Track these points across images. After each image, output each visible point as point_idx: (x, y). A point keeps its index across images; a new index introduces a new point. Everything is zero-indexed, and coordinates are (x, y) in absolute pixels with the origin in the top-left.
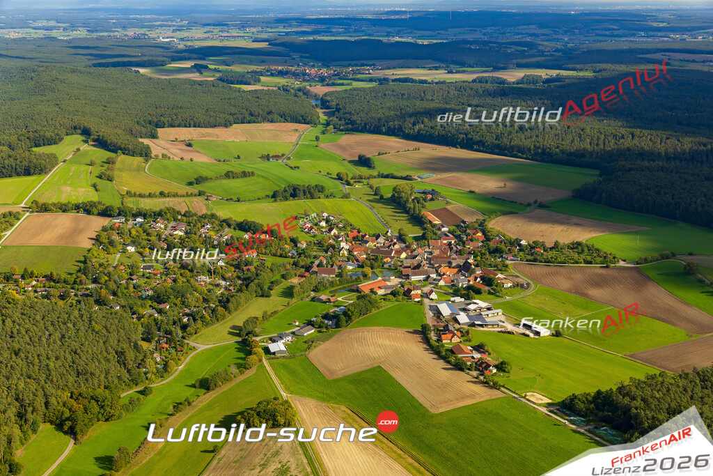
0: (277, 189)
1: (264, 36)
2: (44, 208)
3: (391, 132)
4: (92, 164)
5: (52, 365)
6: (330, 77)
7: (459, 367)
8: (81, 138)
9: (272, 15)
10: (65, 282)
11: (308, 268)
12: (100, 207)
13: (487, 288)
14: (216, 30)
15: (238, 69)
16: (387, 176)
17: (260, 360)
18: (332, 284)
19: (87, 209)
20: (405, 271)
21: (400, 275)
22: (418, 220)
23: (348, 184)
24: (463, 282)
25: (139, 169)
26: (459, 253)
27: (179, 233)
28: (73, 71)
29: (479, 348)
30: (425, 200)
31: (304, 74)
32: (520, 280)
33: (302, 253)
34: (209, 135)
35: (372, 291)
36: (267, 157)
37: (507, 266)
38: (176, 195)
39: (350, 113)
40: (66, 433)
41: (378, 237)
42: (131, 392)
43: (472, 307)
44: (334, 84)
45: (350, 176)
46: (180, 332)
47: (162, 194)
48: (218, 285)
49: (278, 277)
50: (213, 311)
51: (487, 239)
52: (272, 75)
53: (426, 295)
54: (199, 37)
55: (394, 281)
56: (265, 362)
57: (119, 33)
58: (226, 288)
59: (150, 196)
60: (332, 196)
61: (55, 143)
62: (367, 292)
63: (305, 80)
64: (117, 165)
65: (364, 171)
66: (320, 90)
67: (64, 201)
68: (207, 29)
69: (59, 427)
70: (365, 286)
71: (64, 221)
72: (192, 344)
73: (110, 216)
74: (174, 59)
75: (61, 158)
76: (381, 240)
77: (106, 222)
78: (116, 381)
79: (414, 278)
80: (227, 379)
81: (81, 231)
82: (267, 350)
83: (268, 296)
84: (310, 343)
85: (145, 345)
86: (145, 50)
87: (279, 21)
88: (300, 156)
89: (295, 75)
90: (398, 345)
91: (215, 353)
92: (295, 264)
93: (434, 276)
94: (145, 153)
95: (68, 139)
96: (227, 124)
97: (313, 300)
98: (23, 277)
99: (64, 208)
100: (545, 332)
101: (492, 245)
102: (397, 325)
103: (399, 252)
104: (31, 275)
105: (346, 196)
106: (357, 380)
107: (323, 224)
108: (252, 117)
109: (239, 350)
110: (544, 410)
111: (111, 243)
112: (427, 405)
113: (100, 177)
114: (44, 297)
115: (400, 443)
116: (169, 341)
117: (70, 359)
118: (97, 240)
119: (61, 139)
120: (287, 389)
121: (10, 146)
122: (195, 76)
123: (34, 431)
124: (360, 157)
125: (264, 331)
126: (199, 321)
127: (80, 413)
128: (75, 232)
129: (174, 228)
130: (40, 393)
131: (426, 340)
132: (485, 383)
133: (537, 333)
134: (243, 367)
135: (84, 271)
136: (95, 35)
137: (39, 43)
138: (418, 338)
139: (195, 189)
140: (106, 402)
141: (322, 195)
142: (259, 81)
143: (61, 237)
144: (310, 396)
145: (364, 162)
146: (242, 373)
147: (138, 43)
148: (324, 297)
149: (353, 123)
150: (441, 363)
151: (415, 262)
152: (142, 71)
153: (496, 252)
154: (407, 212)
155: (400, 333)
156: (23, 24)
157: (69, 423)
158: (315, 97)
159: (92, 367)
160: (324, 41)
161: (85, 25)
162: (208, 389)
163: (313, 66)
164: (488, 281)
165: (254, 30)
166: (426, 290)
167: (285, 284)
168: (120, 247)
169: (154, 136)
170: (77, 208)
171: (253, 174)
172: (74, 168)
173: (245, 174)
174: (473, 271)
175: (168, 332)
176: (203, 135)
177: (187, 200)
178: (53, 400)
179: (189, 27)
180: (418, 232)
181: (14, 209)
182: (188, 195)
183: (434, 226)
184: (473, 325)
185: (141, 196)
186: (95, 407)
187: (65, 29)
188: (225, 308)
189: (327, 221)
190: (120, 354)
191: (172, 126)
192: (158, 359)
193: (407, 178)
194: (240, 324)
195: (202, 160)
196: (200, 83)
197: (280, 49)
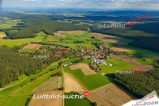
0: (75, 41)
1: (84, 15)
2: (33, 43)
3: (100, 33)
4: (43, 36)
5: (26, 65)
6: (93, 23)
7: (93, 69)
8: (43, 32)
9: (87, 11)
10: (33, 54)
11: (75, 54)
12: (42, 43)
13: (104, 58)
14: (75, 14)
15: (77, 21)
16: (96, 40)
17: (61, 67)
18: (78, 57)
19: (40, 43)
20: (91, 55)
21: (91, 56)
22: (98, 47)
23: (88, 41)
24: (101, 57)
25: (52, 38)
26: (103, 53)
27: (54, 48)
28: (45, 21)
29: (98, 67)
30: (101, 44)
31: (89, 22)
32: (111, 57)
33: (75, 52)
34: (66, 32)
35: (85, 58)
36: (76, 36)
37: (110, 55)
38: (57, 42)
39: (94, 29)
40: (27, 75)
41: (89, 50)
42: (39, 71)
43: (100, 61)
44: (94, 24)
45: (89, 40)
46: (50, 63)
47: (54, 42)
48: (58, 56)
49: (70, 55)
50: (56, 60)
51: (109, 50)
52: (83, 22)
53: (94, 59)
54: (72, 15)
55: (89, 57)
56: (62, 68)
57: (57, 14)
58: (60, 57)
59: (52, 42)
60: (85, 43)
61: (38, 33)
62: (84, 58)
63: (89, 23)
64: (48, 37)
65: (93, 39)
66: (90, 25)
67: (36, 42)
68: (74, 13)
69: (26, 74)
70: (83, 57)
71: (35, 45)
72: (51, 64)
73: (43, 45)
74: (65, 19)
75: (38, 35)
76: (90, 50)
77: (42, 45)
78: (37, 69)
79: (93, 56)
80: (55, 69)
81: (38, 47)
82: (63, 66)
83: (67, 58)
84: (71, 65)
85: (43, 64)
86: (61, 17)
87: (88, 12)
88: (82, 36)
89: (87, 22)
90: (85, 66)
91: (55, 66)
92: (73, 53)
93: (96, 56)
94: (53, 35)
95: (41, 32)
96: (70, 30)
97: (74, 59)
98: (26, 53)
99: (36, 43)
100: (111, 65)
101: (109, 51)
102: (86, 63)
103: (92, 52)
104: (27, 53)
105: (87, 43)
106: (76, 70)
107: (81, 47)
108: (76, 29)
109: (59, 66)
110: (103, 75)
111: (42, 49)
112: (85, 74)
113: (44, 39)
114: (29, 56)
115: (78, 79)
116: (47, 64)
117: (29, 65)
118: (40, 48)
119: (39, 32)
120: (64, 71)
121: (30, 33)
122: (68, 22)
123: (22, 75)
124: (93, 37)
125: (64, 63)
126: (53, 61)
127: (29, 72)
128: (37, 47)
129: (54, 47)
130: (23, 69)
131: (90, 65)
132: (96, 72)
133: (110, 65)
134: (58, 68)
135: (36, 53)
136: (52, 14)
137: (41, 15)
138: (89, 65)
139: (60, 41)
140: (34, 71)
141: (83, 43)
142: (80, 23)
143: (34, 48)
144: (67, 72)
145: (93, 38)
146: (58, 69)
147: (60, 16)
148: (76, 59)
149: (94, 31)
150: (91, 69)
151: (94, 54)
152: (58, 21)
153: (109, 53)
154: (97, 46)
155: (86, 64)
156: (40, 12)
157: (27, 74)
158: (89, 26)
159: (33, 66)
160: (95, 16)
161: (51, 12)
162: (51, 71)
163: (91, 21)
164: (105, 57)
165: (83, 14)
166: (94, 58)
167: (70, 56)
168: (43, 49)
169: (56, 32)
170: (38, 43)
171: (71, 39)
172: (40, 37)
173: (70, 39)
174: (103, 55)
175: (47, 62)
176: (65, 32)
177: (59, 43)
178: (25, 70)
179: (70, 13)
180: (97, 49)
181: (27, 43)
182: (59, 42)
183: (100, 48)
184: (99, 64)
185: (50, 42)
186: (32, 72)
187: (47, 13)
188: (58, 59)
189: (82, 47)
190: (38, 65)
191: (60, 31)
192: (45, 66)
193: (100, 40)
194: (60, 62)
195: (64, 36)
196: (68, 23)
197: (86, 17)
